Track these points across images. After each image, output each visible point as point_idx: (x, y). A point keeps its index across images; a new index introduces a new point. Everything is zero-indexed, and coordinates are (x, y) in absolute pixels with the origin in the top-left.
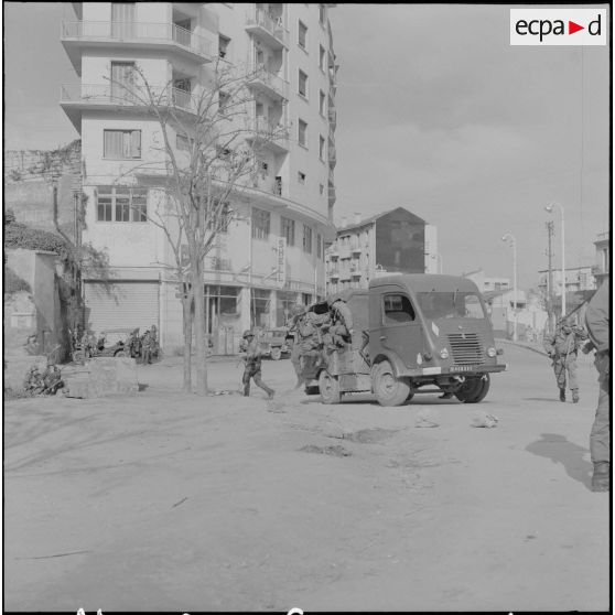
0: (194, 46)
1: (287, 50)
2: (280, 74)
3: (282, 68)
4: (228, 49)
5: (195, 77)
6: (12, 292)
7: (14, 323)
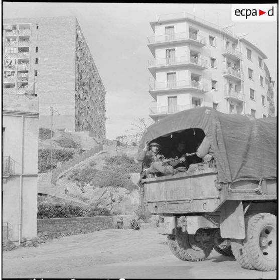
0: (201, 87)
1: (243, 81)
2: (241, 92)
3: (242, 89)
4: (216, 86)
5: (202, 99)
6: (132, 190)
7: (133, 202)
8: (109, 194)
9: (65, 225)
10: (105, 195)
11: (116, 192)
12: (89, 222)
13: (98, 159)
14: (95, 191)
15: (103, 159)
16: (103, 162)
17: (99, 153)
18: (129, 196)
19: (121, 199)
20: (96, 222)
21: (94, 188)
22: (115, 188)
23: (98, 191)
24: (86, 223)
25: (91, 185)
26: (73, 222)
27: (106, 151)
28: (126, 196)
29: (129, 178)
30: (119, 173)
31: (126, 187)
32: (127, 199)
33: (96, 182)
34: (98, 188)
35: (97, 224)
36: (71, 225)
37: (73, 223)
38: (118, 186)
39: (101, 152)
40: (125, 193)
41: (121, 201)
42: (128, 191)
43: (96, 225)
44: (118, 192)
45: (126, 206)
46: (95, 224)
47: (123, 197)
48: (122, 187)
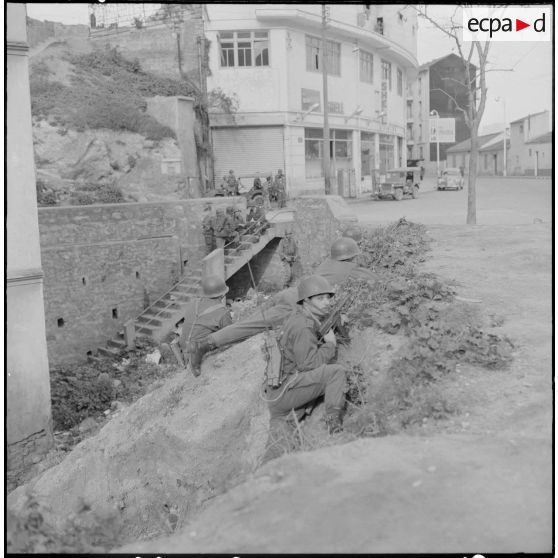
6: (159, 139)
7: (164, 169)
8: (104, 148)
9: (55, 228)
10: (92, 152)
11: (119, 142)
12: (124, 218)
13: (52, 57)
14: (66, 139)
15: (63, 59)
16: (67, 65)
17: (48, 43)
18: (154, 155)
19: (132, 163)
20: (143, 219)
21: (63, 133)
22: (116, 134)
23: (74, 141)
24: (116, 221)
25: (53, 124)
26: (78, 218)
27: (62, 40)
28: (145, 154)
29: (145, 108)
30: (116, 96)
31: (141, 133)
32: (148, 162)
33: (65, 117)
34: (73, 133)
35: (146, 222)
36: (71, 226)
37: (79, 223)
38: (123, 128)
39: (52, 40)
40: (140, 146)
41: (133, 166)
42: (150, 143)
43: (142, 226)
44: (124, 144)
45: (147, 180)
46: (139, 223)
47: (139, 157)
48: (133, 130)
